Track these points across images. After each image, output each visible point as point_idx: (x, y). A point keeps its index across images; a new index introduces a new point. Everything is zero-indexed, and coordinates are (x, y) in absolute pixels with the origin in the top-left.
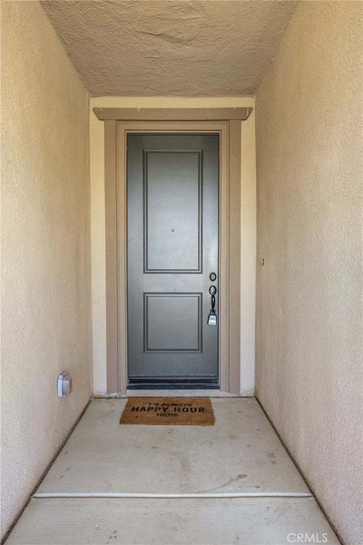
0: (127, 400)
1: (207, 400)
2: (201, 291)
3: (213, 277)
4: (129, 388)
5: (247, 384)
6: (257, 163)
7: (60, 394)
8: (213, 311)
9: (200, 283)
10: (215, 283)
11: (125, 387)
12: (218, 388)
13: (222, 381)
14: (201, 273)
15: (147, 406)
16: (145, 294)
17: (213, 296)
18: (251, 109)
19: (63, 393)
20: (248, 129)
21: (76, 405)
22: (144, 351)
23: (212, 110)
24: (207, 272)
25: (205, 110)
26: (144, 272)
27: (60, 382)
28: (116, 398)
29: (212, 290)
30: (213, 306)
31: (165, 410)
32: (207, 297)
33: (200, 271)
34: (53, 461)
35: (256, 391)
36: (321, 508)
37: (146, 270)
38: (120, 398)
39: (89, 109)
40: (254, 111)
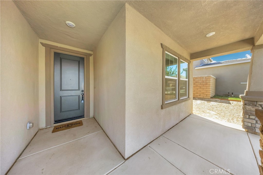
0: (54, 127)
1: (81, 121)
2: (79, 95)
3: (83, 91)
4: (54, 124)
5: (91, 115)
6: (94, 64)
7: (28, 128)
8: (83, 99)
9: (79, 93)
10: (83, 93)
11: (53, 124)
12: (84, 117)
13: (85, 116)
14: (79, 90)
15: (62, 127)
16: (60, 96)
17: (83, 96)
18: (92, 54)
19: (29, 128)
20: (91, 58)
21: (33, 132)
22: (60, 112)
23: (82, 52)
24: (81, 90)
25: (80, 52)
26: (60, 91)
27: (28, 125)
28: (49, 127)
29: (82, 94)
30: (83, 98)
31: (68, 126)
32: (81, 96)
33: (79, 89)
34: (25, 149)
35: (94, 116)
36: (104, 132)
37: (61, 90)
38: (51, 127)
39: (38, 42)
40: (93, 55)
